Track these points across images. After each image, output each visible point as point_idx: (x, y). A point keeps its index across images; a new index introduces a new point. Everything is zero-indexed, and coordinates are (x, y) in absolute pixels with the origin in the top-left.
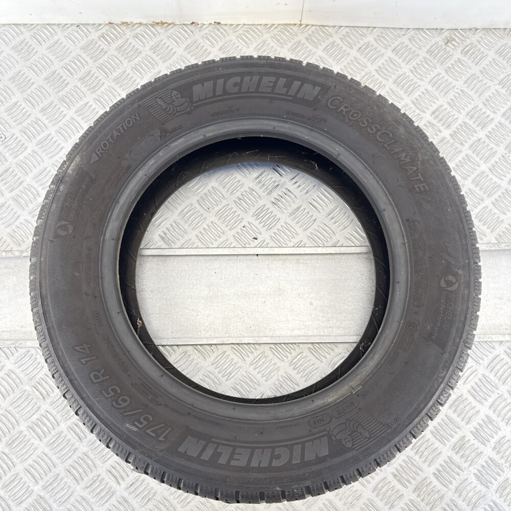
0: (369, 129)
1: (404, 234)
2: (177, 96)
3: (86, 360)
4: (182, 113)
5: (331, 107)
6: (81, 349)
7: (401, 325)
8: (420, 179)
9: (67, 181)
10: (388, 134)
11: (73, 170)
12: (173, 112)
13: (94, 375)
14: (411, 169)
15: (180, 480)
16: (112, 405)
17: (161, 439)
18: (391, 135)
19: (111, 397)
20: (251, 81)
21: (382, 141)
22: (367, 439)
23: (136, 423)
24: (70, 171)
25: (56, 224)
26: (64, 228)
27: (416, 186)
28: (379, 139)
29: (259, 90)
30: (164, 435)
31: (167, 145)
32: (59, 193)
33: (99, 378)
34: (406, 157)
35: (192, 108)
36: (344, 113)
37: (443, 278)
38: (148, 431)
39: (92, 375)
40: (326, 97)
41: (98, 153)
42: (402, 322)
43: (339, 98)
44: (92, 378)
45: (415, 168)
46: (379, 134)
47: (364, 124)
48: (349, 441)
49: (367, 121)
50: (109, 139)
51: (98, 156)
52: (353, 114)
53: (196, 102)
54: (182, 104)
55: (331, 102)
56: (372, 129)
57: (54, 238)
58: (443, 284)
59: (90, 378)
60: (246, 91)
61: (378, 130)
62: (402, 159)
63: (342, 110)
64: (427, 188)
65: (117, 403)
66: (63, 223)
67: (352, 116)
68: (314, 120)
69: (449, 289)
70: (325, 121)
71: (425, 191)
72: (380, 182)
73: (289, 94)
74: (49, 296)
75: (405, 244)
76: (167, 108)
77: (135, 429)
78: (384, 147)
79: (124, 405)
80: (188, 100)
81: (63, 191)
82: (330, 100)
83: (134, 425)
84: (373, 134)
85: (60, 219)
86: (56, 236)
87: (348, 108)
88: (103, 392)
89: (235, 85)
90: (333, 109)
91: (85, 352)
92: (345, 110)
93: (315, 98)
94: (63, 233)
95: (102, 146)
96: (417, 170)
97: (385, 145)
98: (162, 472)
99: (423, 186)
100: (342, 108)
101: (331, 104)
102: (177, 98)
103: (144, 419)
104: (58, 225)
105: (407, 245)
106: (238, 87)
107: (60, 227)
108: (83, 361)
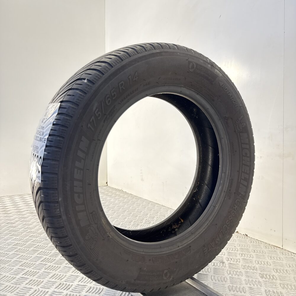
0: (228, 221)
1: (183, 246)
2: (243, 125)
3: (130, 79)
4: (235, 128)
5: (236, 201)
6: (136, 76)
7: (142, 253)
8: (209, 250)
9: (212, 69)
10: (226, 231)
11: (216, 72)
12: (237, 124)
13: (123, 84)
14: (213, 244)
15: (63, 138)
16: (107, 95)
17: (89, 125)
18: (226, 232)
19: (111, 94)
20: (248, 161)
21: (223, 228)
22: (90, 248)
23: (97, 110)
24: (216, 70)
25: (195, 63)
26: (193, 67)
27: (206, 248)
28: (224, 227)
29: (243, 166)
30: (91, 127)
31: (220, 119)
32: (207, 64)
33: (121, 87)
34: (218, 241)
35: (237, 133)
36: (234, 208)
37: (168, 271)
38: (93, 117)
39: (122, 82)
40: (241, 198)
41: (223, 86)
42: (143, 253)
43: (240, 205)
44: (121, 83)
45: (213, 246)
46: (226, 226)
47: (230, 218)
48: (88, 237)
49: (231, 220)
50: (228, 91)
51: (222, 86)
52: (234, 212)
53: (240, 135)
54: (239, 128)
55: (239, 201)
56: (228, 222)
57: (189, 61)
58: (165, 271)
59: (121, 81)
60: (243, 159)
61: (227, 225)
62: (217, 239)
63: (235, 207)
64: (206, 254)
65: (108, 98)
66: (195, 66)
67: (233, 212)
68: (229, 193)
69: (164, 275)
70: (229, 199)
71: (204, 253)
72: (204, 229)
73: (241, 180)
74: (162, 57)
75: (179, 247)
76: (238, 120)
77: (94, 109)
78: (221, 229)
79: (107, 102)
80: (241, 130)
81: (208, 66)
82: (239, 200)
83: (97, 108)
84: (226, 223)
85: (197, 64)
86: (190, 62)
87: (236, 209)
88: (114, 89)
89: (246, 154)
90: (235, 201)
91: (134, 78)
92: (235, 208)
93: (240, 193)
94: (190, 66)
95: (226, 88)
96: (213, 247)
97: (222, 230)
98: (68, 126)
99: (206, 252)
100: (236, 207)
101: (238, 201)
102: (242, 126)
103: (99, 114)
104: (194, 63)
105: (178, 248)
106: (245, 155)
107: (193, 65)
108: (130, 77)
